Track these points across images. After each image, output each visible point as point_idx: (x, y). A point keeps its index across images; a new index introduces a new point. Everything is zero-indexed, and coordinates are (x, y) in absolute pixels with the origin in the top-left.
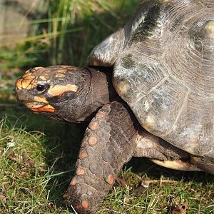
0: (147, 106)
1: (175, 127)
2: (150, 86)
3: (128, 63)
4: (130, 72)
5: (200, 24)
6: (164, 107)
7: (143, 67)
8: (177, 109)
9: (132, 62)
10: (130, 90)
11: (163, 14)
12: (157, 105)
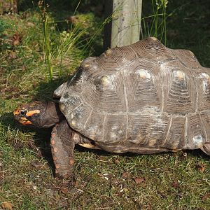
0: (72, 116)
1: (85, 127)
2: (75, 107)
3: (66, 96)
4: (66, 100)
5: (99, 78)
6: (80, 117)
7: (72, 98)
8: (87, 118)
9: (68, 96)
10: (65, 109)
11: (84, 73)
12: (77, 116)
